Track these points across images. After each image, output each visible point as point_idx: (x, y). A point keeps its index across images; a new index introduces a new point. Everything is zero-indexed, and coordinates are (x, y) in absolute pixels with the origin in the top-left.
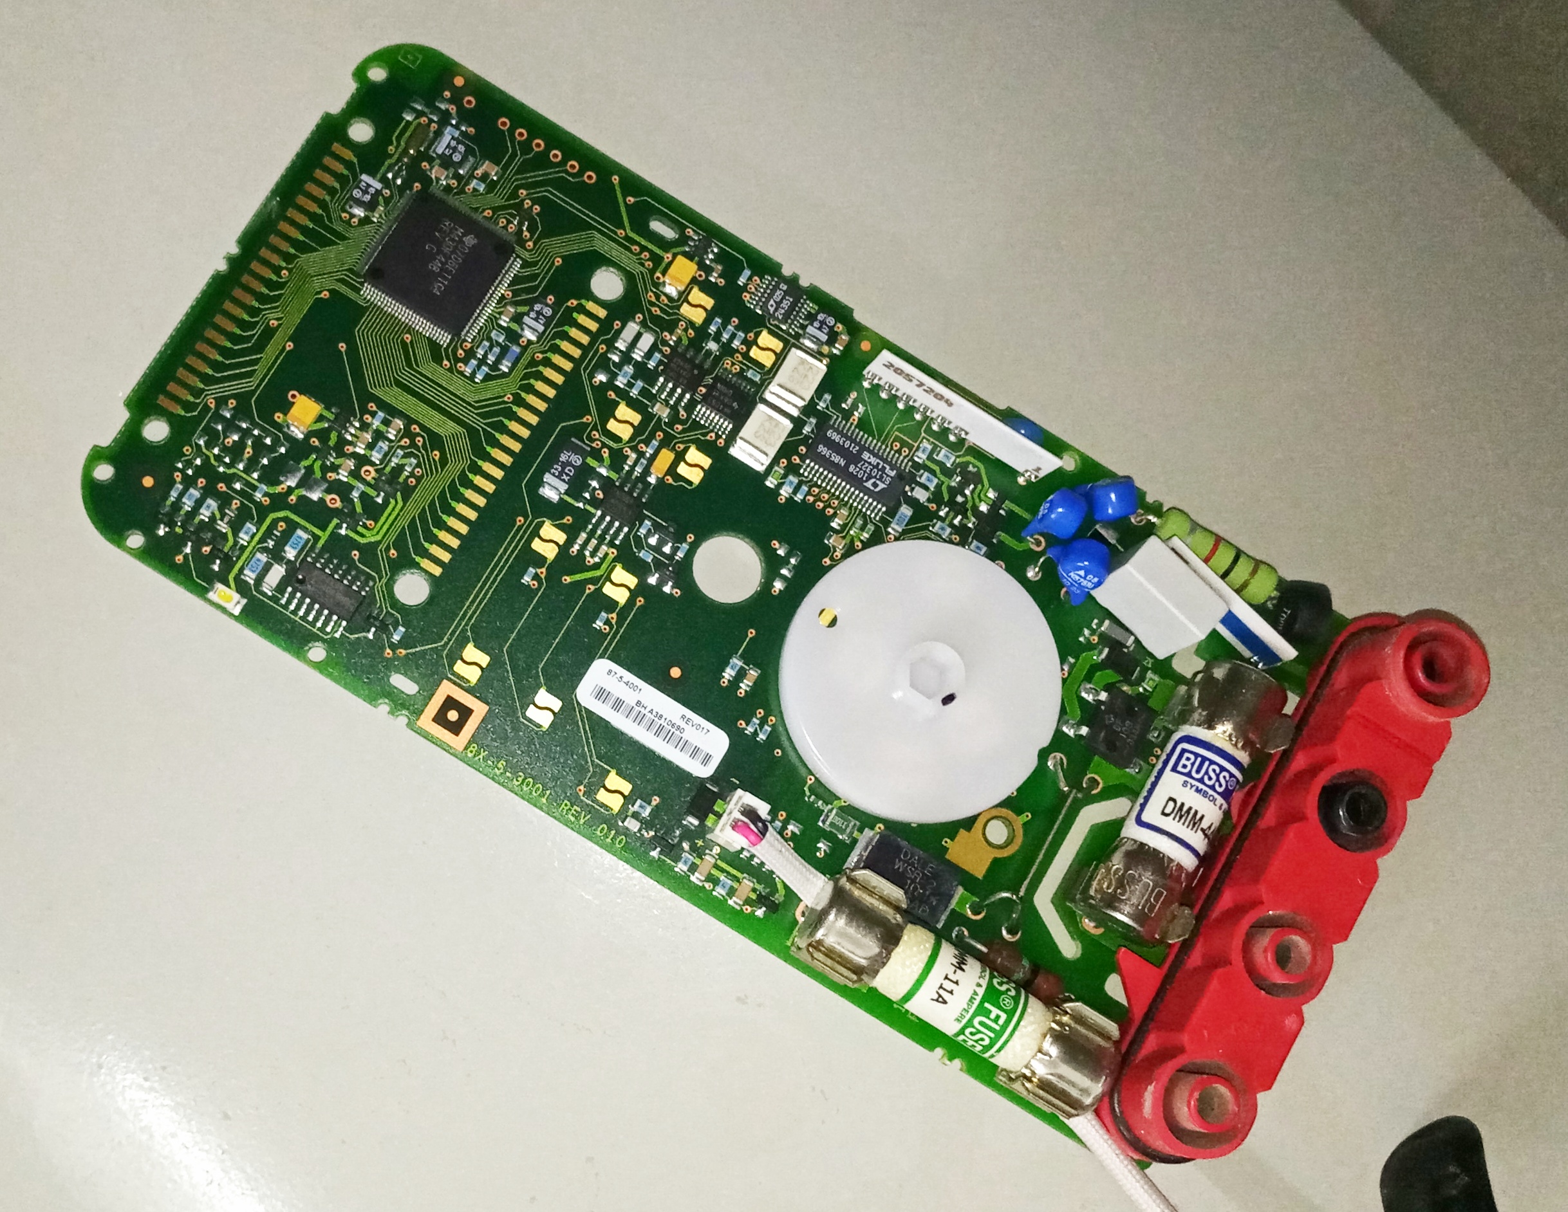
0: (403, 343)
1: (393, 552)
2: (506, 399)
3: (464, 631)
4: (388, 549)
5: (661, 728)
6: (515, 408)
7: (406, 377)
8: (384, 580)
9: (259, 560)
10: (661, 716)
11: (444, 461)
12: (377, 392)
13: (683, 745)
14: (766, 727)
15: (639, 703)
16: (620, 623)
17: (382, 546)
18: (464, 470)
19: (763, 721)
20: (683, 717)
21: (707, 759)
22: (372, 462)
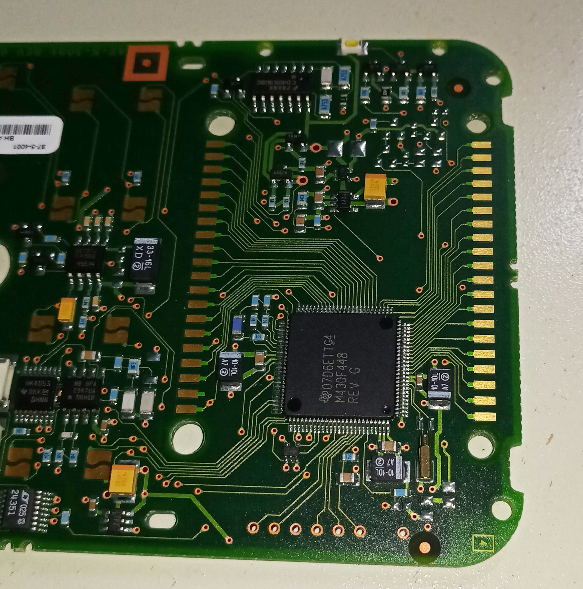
0: (333, 289)
1: (249, 137)
2: (225, 293)
4: (255, 138)
6: (214, 290)
7: (315, 264)
8: (246, 119)
9: (345, 79)
11: (249, 221)
12: (331, 241)
17: (260, 140)
18: (229, 222)
22: (302, 189)
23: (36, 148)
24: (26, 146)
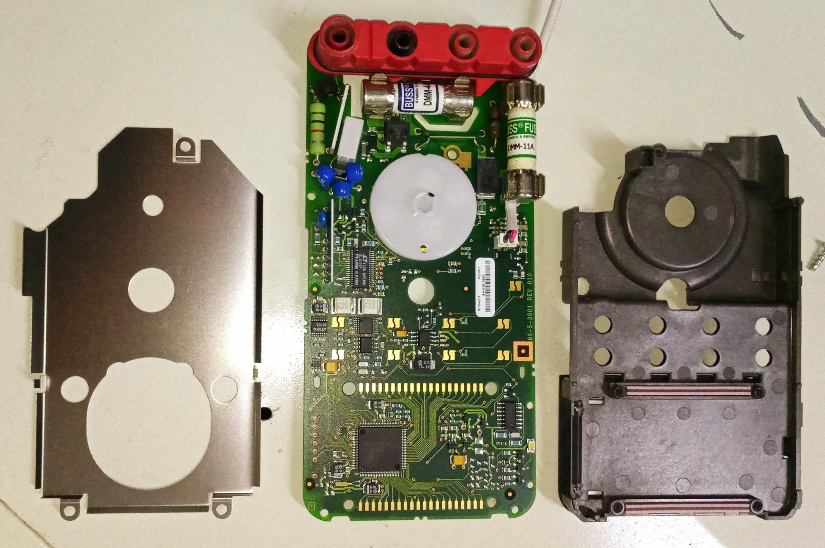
0: (414, 443)
1: (484, 402)
2: (411, 398)
3: (495, 364)
4: (484, 405)
5: (487, 283)
6: (412, 394)
7: (424, 436)
8: (494, 400)
9: (514, 443)
10: (483, 285)
11: (444, 405)
12: (435, 441)
13: (488, 272)
14: (466, 249)
15: (483, 295)
16: (462, 316)
17: (483, 407)
18: (443, 397)
19: (465, 251)
20: (479, 278)
21: (488, 262)
22: (460, 428)
23: (479, 306)
24: (479, 302)
